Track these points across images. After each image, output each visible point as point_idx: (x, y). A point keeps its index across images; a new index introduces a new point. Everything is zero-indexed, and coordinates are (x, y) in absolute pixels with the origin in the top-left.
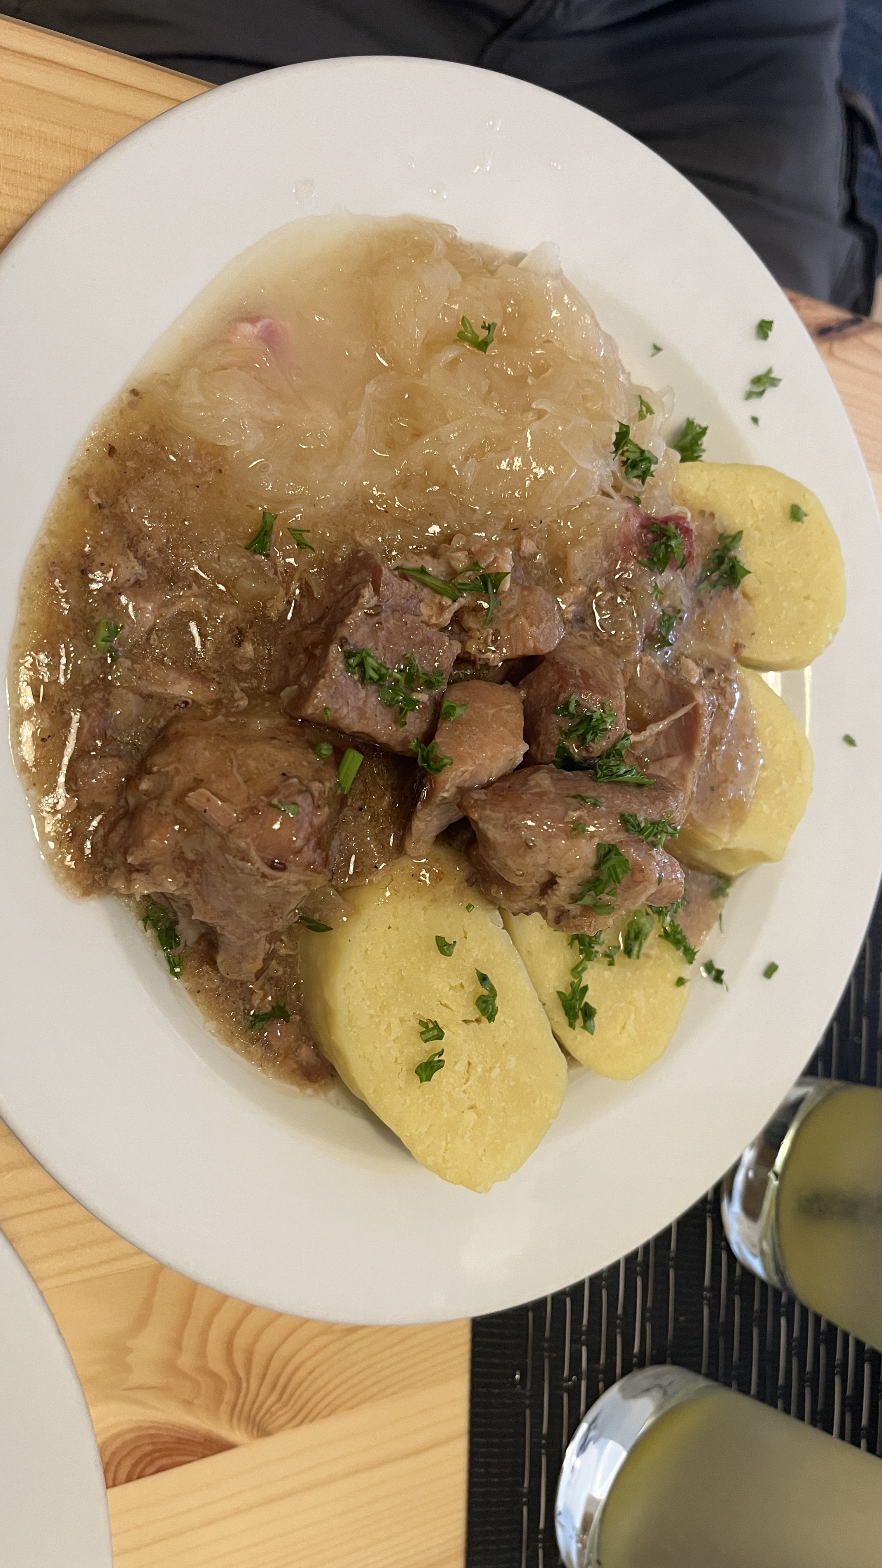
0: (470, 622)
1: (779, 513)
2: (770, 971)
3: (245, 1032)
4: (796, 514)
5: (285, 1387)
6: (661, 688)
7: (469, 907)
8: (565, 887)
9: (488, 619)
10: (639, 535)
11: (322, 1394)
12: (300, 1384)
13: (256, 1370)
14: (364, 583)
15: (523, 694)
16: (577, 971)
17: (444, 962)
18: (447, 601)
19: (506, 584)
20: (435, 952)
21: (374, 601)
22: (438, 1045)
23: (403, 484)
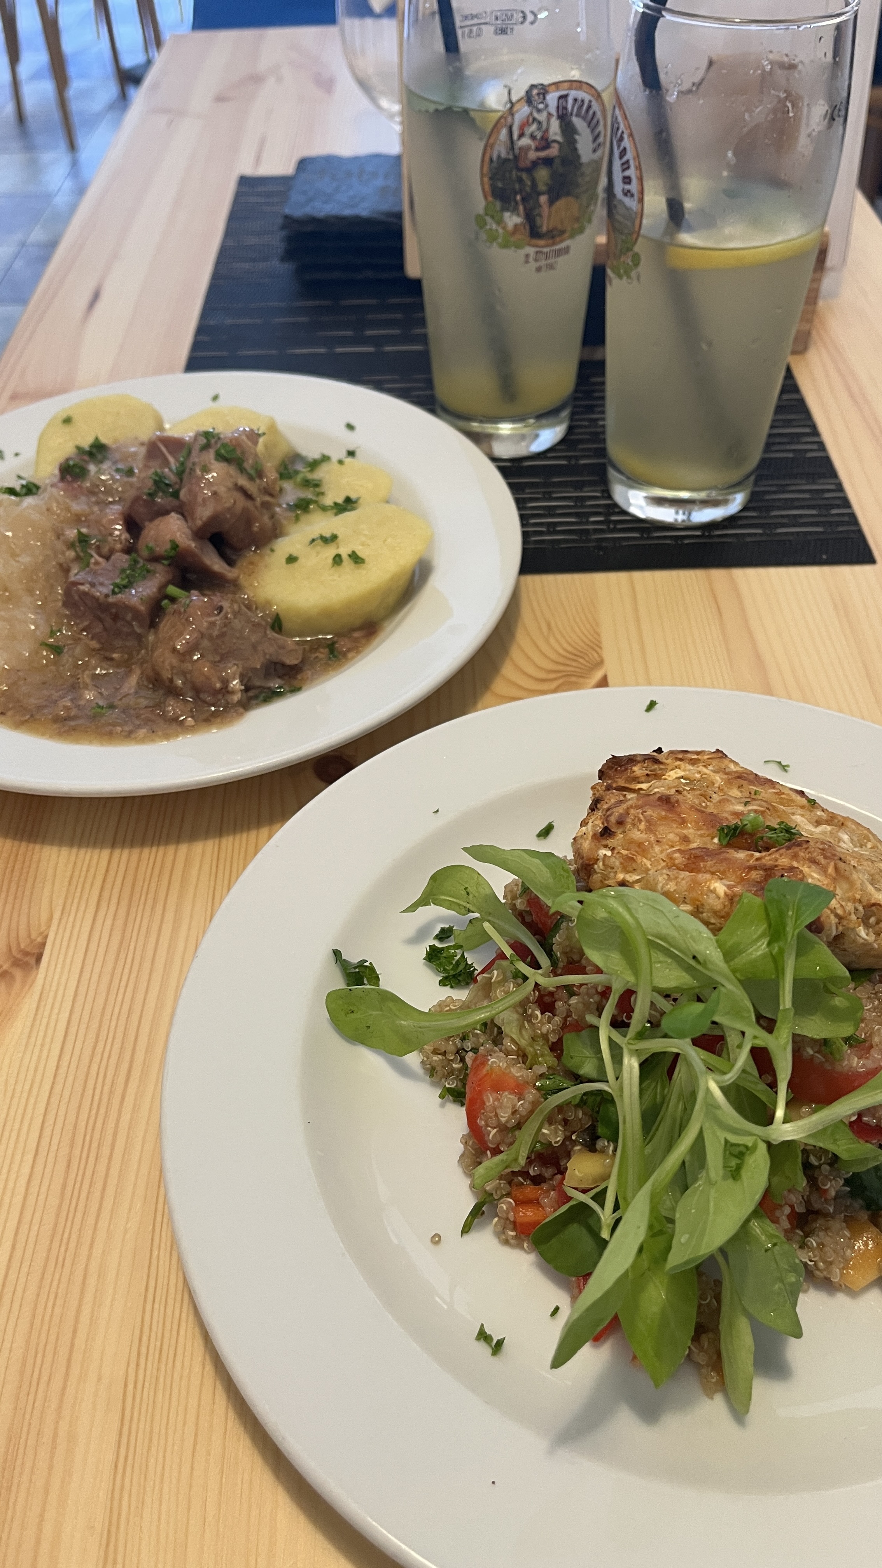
0: (105, 550)
1: (67, 429)
2: (350, 427)
3: (339, 660)
4: (67, 421)
5: (575, 655)
6: (151, 464)
7: (272, 550)
8: (243, 481)
9: (103, 540)
10: (68, 482)
11: (585, 639)
12: (575, 648)
13: (561, 668)
14: (78, 590)
15: (147, 523)
16: (324, 509)
17: (302, 560)
18: (93, 560)
19: (84, 530)
20: (296, 565)
21: (88, 586)
22: (345, 556)
23: (30, 591)
